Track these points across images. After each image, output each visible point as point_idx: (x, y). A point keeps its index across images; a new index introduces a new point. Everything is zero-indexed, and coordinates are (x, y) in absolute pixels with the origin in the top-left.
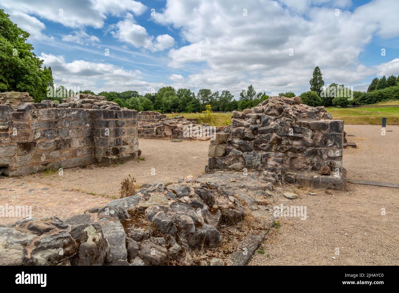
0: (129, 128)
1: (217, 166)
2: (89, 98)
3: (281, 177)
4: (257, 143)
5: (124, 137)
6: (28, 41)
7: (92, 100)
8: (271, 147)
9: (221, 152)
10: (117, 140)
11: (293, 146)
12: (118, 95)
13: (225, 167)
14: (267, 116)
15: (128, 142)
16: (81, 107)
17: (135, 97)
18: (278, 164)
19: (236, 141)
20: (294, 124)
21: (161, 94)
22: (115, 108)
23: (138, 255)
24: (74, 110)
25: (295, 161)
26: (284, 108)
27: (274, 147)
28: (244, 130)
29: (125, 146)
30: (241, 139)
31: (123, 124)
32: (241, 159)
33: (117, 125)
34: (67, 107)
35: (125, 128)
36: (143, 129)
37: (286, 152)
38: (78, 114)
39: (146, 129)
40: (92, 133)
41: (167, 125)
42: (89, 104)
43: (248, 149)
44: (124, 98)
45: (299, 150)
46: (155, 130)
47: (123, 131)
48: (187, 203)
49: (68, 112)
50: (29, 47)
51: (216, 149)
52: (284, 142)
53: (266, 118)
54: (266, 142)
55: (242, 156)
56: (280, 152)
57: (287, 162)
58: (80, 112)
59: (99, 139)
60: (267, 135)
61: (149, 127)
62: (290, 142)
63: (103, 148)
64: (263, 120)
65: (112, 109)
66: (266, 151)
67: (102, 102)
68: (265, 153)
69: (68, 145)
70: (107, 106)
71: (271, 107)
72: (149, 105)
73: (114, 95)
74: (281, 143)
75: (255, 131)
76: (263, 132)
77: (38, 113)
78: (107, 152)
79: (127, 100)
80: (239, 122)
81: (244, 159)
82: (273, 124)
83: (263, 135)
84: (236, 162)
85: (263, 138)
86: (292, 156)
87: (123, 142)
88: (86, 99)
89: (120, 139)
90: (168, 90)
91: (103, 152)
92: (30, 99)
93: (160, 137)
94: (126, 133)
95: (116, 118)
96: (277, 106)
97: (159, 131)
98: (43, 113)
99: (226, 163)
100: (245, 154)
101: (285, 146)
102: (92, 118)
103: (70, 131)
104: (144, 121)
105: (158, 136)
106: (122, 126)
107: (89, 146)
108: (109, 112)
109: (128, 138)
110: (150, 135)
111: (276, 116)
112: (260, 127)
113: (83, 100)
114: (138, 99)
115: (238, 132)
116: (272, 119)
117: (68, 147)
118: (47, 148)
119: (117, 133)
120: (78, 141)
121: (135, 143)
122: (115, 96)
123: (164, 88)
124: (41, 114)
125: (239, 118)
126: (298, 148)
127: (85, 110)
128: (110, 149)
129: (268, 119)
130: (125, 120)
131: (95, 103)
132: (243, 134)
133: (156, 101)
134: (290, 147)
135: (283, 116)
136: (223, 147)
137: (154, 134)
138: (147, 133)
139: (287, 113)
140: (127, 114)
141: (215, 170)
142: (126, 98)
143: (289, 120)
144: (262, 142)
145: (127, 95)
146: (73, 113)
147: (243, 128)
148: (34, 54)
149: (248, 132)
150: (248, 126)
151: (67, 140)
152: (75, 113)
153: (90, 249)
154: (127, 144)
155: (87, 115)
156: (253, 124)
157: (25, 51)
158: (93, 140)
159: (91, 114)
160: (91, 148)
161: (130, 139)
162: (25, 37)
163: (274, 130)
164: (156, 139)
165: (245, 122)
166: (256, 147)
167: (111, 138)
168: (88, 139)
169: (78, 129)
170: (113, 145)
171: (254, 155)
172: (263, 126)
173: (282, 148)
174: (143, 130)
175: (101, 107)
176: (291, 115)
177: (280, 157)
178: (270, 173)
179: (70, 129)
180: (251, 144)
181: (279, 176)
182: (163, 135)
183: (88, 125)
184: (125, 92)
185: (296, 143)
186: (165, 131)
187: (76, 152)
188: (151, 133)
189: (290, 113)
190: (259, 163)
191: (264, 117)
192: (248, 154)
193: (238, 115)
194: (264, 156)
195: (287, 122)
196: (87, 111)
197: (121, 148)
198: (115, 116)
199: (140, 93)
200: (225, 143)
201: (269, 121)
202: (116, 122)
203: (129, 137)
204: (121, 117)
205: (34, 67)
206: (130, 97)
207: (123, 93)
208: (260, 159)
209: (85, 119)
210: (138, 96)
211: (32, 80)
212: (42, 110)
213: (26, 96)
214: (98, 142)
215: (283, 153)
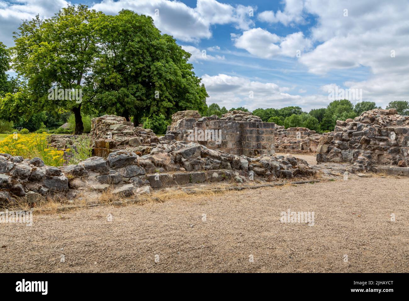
0: (267, 136)
1: (323, 160)
2: (240, 114)
3: (367, 168)
4: (351, 143)
5: (263, 143)
6: (189, 61)
7: (242, 115)
8: (361, 146)
9: (325, 150)
10: (258, 144)
11: (379, 146)
12: (277, 112)
13: (328, 160)
14: (361, 123)
15: (267, 147)
16: (234, 120)
17: (297, 114)
18: (365, 158)
19: (337, 142)
20: (382, 129)
21: (332, 110)
22: (257, 120)
23: (252, 170)
24: (230, 122)
25: (381, 157)
26: (376, 117)
27: (364, 146)
28: (342, 133)
29: (264, 150)
30: (340, 140)
31: (263, 132)
32: (340, 155)
33: (258, 133)
34: (226, 119)
35: (264, 136)
36: (289, 144)
37: (374, 150)
38: (232, 124)
39: (292, 144)
40: (241, 139)
41: (313, 141)
42: (240, 118)
43: (345, 148)
44: (283, 115)
45: (384, 149)
46: (300, 146)
47: (263, 138)
48: (280, 161)
49: (226, 123)
50: (190, 66)
51: (322, 147)
52: (372, 143)
53: (360, 125)
54: (358, 143)
55: (340, 152)
56: (368, 149)
57: (376, 157)
58: (233, 123)
59: (245, 143)
60: (358, 137)
61: (296, 143)
62: (377, 142)
63: (247, 149)
64: (358, 126)
65: (255, 121)
66: (358, 148)
67: (248, 116)
68: (357, 150)
69: (225, 145)
70: (252, 119)
71: (365, 117)
72: (314, 124)
73: (271, 112)
74: (369, 143)
75: (350, 134)
76: (356, 135)
77: (209, 123)
78: (250, 153)
79: (287, 118)
80: (339, 128)
81: (342, 154)
82: (365, 129)
83: (356, 138)
84: (336, 157)
85: (356, 139)
86: (379, 153)
87: (263, 146)
88: (238, 115)
89: (260, 144)
90: (343, 104)
91: (248, 153)
92: (199, 115)
93: (305, 152)
94: (265, 140)
95: (258, 128)
96: (369, 116)
97: (305, 147)
98: (212, 123)
99: (329, 157)
100: (343, 152)
101: (373, 145)
102: (241, 127)
103: (227, 136)
104: (292, 137)
105: (304, 151)
106: (262, 134)
107: (238, 148)
108: (253, 123)
109: (266, 144)
110: (295, 150)
111: (369, 123)
112: (355, 132)
113: (235, 115)
114: (300, 117)
115: (338, 135)
116: (365, 126)
117: (225, 147)
118: (213, 146)
119: (258, 139)
120: (231, 143)
121: (272, 148)
122: (273, 114)
123: (335, 102)
124: (211, 124)
125: (341, 125)
126: (383, 147)
127: (237, 122)
128: (252, 151)
129: (361, 126)
130: (264, 130)
131: (244, 117)
132: (342, 136)
133: (324, 119)
134: (377, 146)
135: (375, 123)
136: (327, 146)
137: (299, 149)
138: (293, 148)
139: (378, 121)
140: (266, 125)
141: (321, 162)
142: (284, 116)
143: (377, 126)
144: (355, 142)
145: (287, 112)
146: (229, 124)
147: (342, 132)
148: (193, 73)
149: (345, 135)
150: (346, 131)
151: (225, 142)
152: (230, 124)
153: (236, 161)
154: (266, 148)
155: (238, 125)
156: (350, 129)
157: (186, 70)
158: (241, 144)
159: (240, 125)
160: (239, 150)
161: (268, 144)
162: (187, 58)
163: (365, 133)
164: (301, 154)
165: (345, 129)
166: (351, 146)
167: (253, 143)
168: (238, 142)
169: (231, 135)
170: (255, 148)
171: (349, 152)
172: (357, 131)
173: (370, 147)
174: (290, 146)
175: (248, 120)
176: (380, 123)
177: (368, 153)
178: (358, 164)
179: (227, 135)
180: (347, 144)
181: (365, 167)
182: (309, 151)
183: (238, 133)
184: (285, 109)
185: (381, 143)
186: (311, 147)
187: (230, 151)
188: (297, 149)
189: (380, 121)
190: (352, 157)
191: (359, 124)
192: (345, 151)
193: (340, 123)
194: (356, 152)
195: (376, 128)
196: (238, 122)
197: (260, 151)
198: (257, 127)
199: (303, 110)
200: (328, 143)
201: (363, 127)
202: (258, 130)
203: (268, 143)
204: (262, 127)
205: (193, 86)
206: (290, 115)
207: (282, 109)
208: (352, 155)
209: (237, 128)
210: (300, 113)
211: (192, 98)
212: (211, 121)
213: (197, 113)
214: (244, 145)
215: (371, 150)
